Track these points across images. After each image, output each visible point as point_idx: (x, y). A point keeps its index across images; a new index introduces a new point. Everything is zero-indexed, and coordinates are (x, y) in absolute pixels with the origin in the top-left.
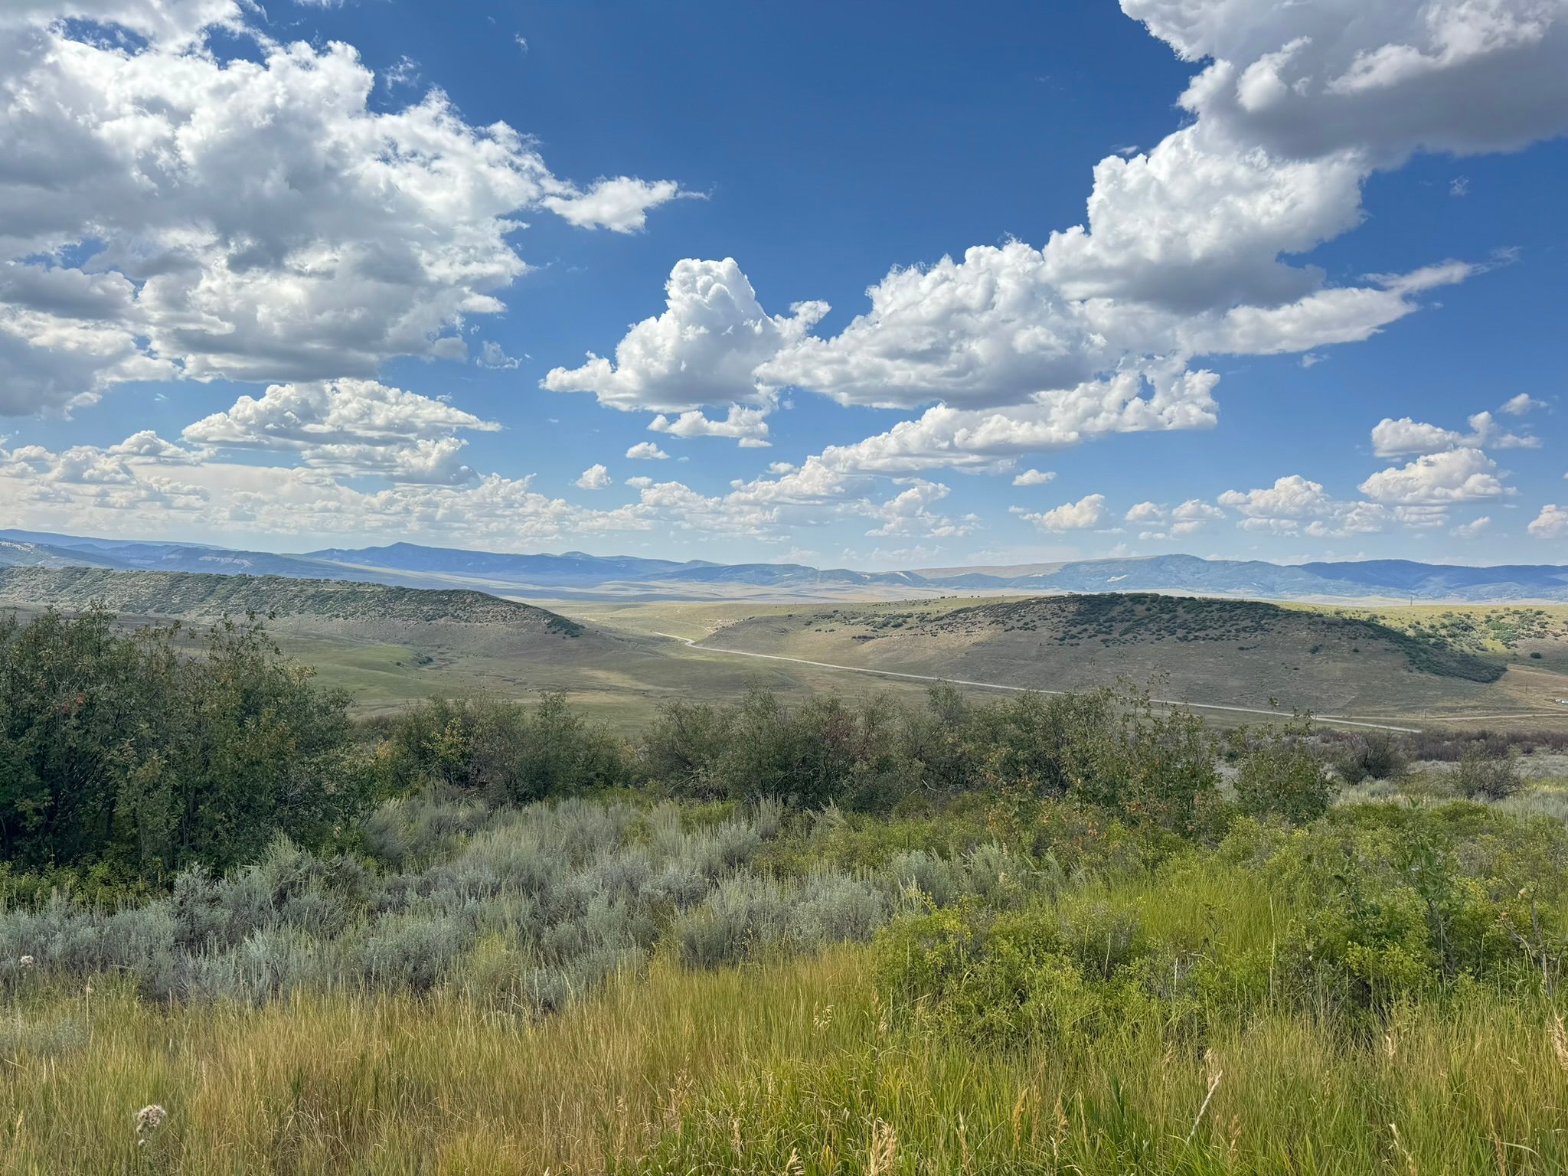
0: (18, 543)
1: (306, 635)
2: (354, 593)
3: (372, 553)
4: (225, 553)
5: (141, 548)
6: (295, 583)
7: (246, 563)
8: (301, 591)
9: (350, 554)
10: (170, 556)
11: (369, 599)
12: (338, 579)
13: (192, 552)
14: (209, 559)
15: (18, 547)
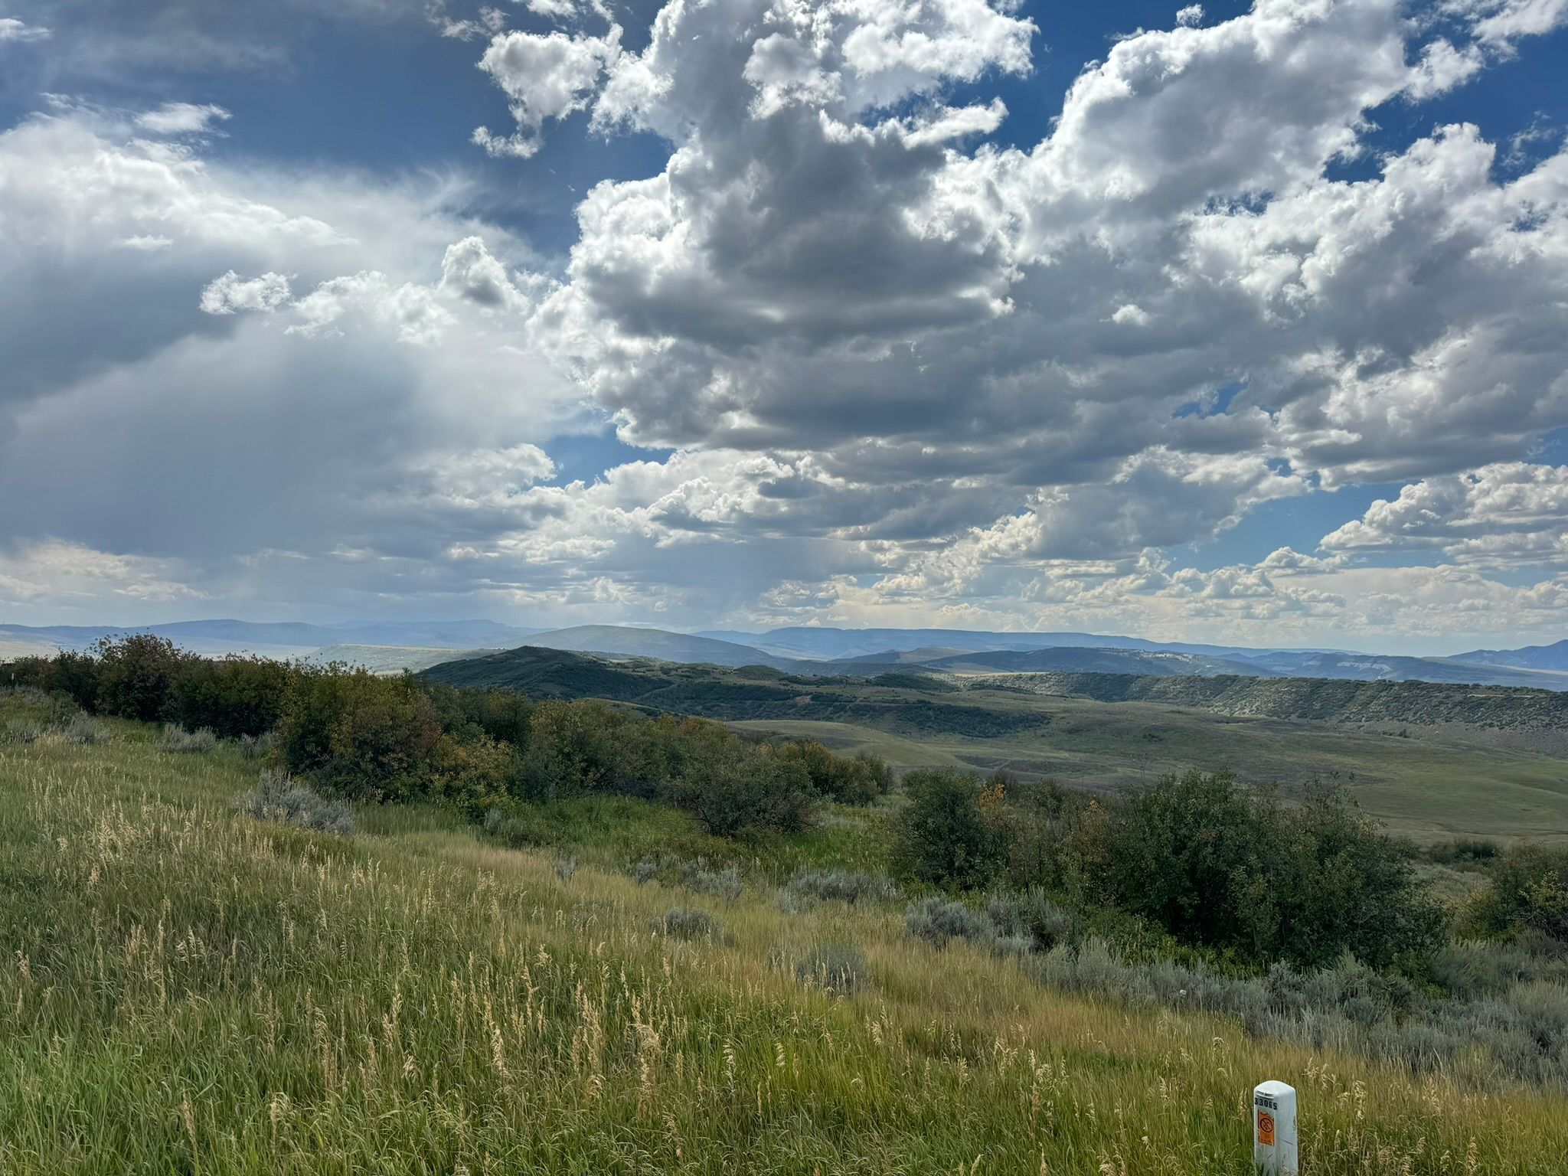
0: (1179, 654)
1: (1456, 745)
2: (1509, 699)
3: (1530, 653)
4: (1364, 658)
5: (1283, 656)
6: (1439, 688)
7: (1386, 668)
8: (1447, 698)
9: (1504, 654)
10: (1310, 663)
11: (1529, 706)
12: (1490, 683)
13: (1330, 659)
14: (1348, 664)
15: (1180, 657)
